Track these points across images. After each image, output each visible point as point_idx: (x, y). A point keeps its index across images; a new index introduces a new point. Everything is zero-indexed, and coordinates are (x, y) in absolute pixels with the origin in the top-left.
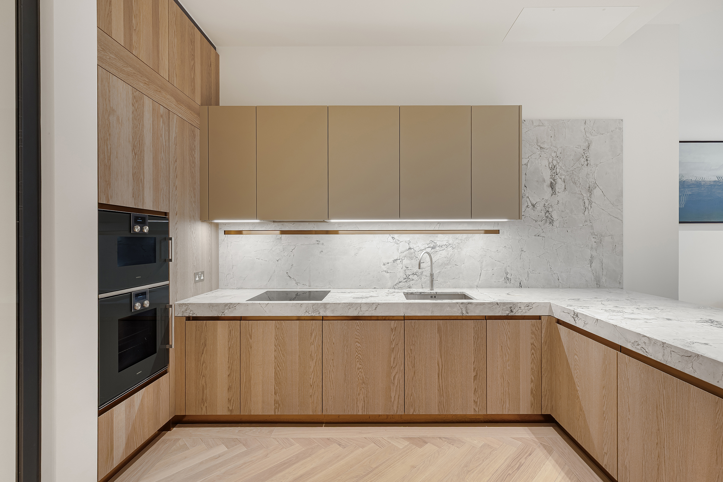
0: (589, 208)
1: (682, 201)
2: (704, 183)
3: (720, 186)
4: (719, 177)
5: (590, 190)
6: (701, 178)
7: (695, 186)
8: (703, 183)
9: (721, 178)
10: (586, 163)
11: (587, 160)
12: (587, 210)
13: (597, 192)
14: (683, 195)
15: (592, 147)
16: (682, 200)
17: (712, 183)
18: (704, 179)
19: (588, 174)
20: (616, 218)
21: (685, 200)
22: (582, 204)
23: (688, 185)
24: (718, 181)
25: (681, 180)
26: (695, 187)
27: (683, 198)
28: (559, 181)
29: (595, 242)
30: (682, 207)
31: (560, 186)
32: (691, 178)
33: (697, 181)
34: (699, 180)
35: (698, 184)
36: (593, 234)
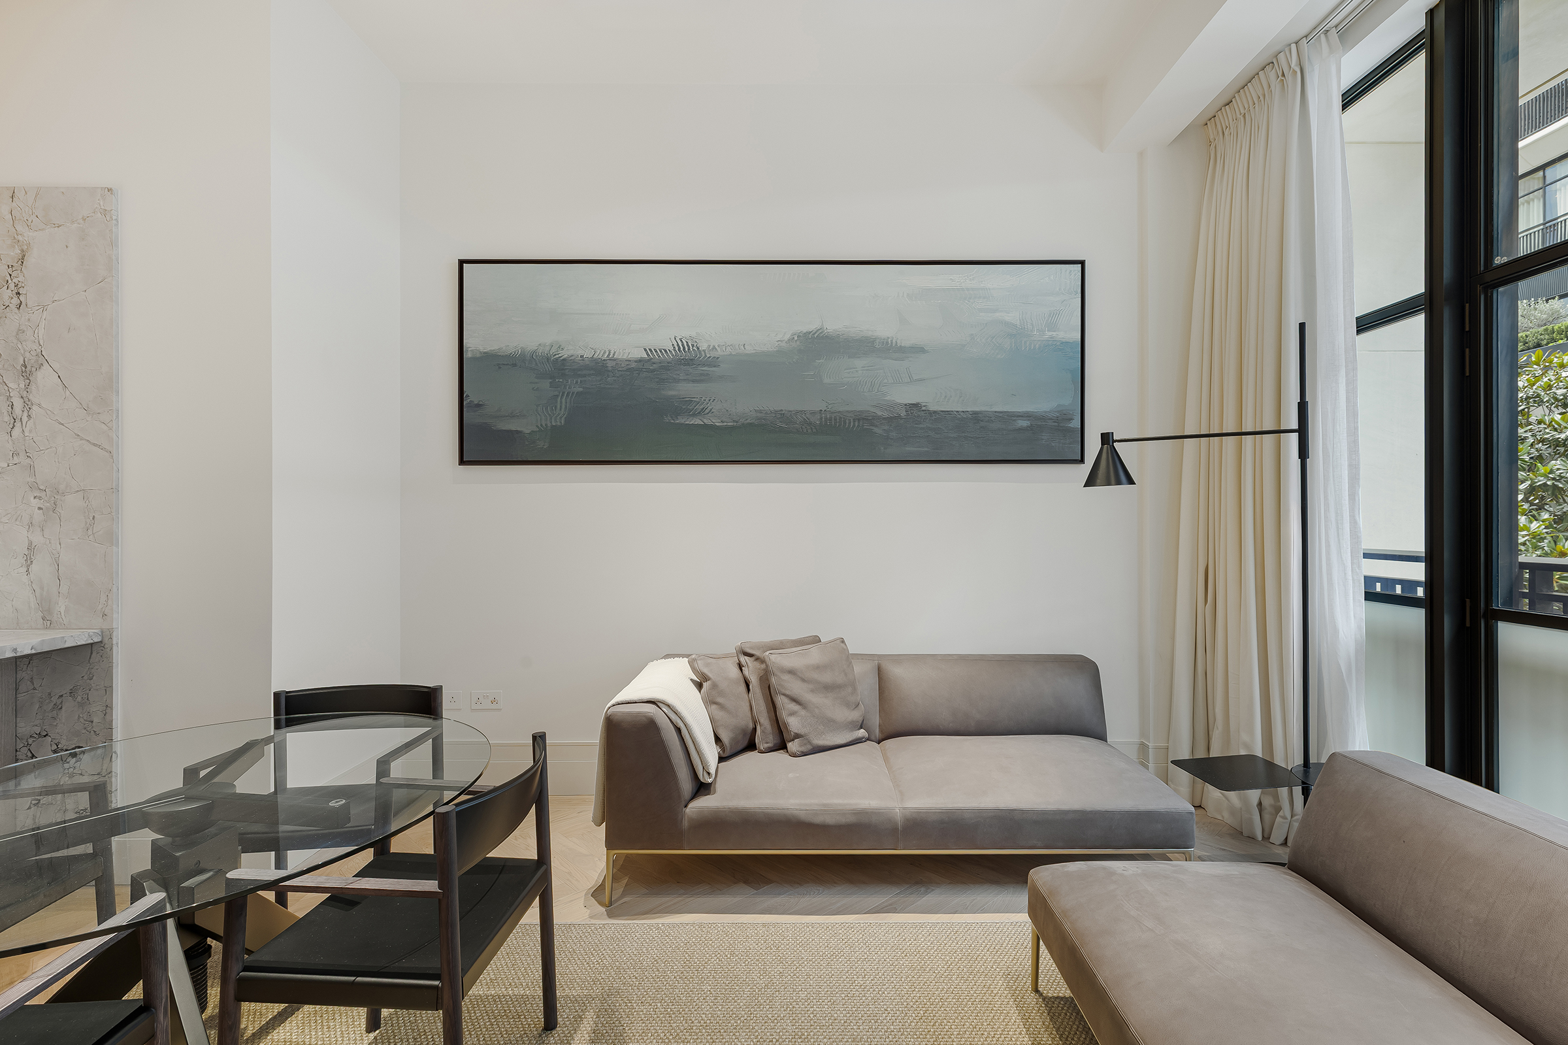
0: (25, 419)
1: (561, 410)
2: (614, 363)
3: (653, 371)
4: (650, 350)
5: (26, 373)
6: (605, 352)
7: (592, 372)
8: (610, 364)
9: (656, 351)
10: (15, 301)
11: (18, 293)
12: (18, 424)
13: (45, 378)
14: (563, 395)
15: (30, 261)
16: (559, 407)
17: (634, 365)
18: (614, 355)
19: (20, 331)
20: (95, 445)
21: (566, 406)
22: (5, 409)
23: (574, 370)
24: (649, 360)
25: (557, 356)
26: (593, 375)
27: (561, 402)
29: (40, 508)
30: (559, 424)
32: (580, 352)
33: (596, 359)
34: (600, 356)
35: (599, 367)
36: (33, 486)
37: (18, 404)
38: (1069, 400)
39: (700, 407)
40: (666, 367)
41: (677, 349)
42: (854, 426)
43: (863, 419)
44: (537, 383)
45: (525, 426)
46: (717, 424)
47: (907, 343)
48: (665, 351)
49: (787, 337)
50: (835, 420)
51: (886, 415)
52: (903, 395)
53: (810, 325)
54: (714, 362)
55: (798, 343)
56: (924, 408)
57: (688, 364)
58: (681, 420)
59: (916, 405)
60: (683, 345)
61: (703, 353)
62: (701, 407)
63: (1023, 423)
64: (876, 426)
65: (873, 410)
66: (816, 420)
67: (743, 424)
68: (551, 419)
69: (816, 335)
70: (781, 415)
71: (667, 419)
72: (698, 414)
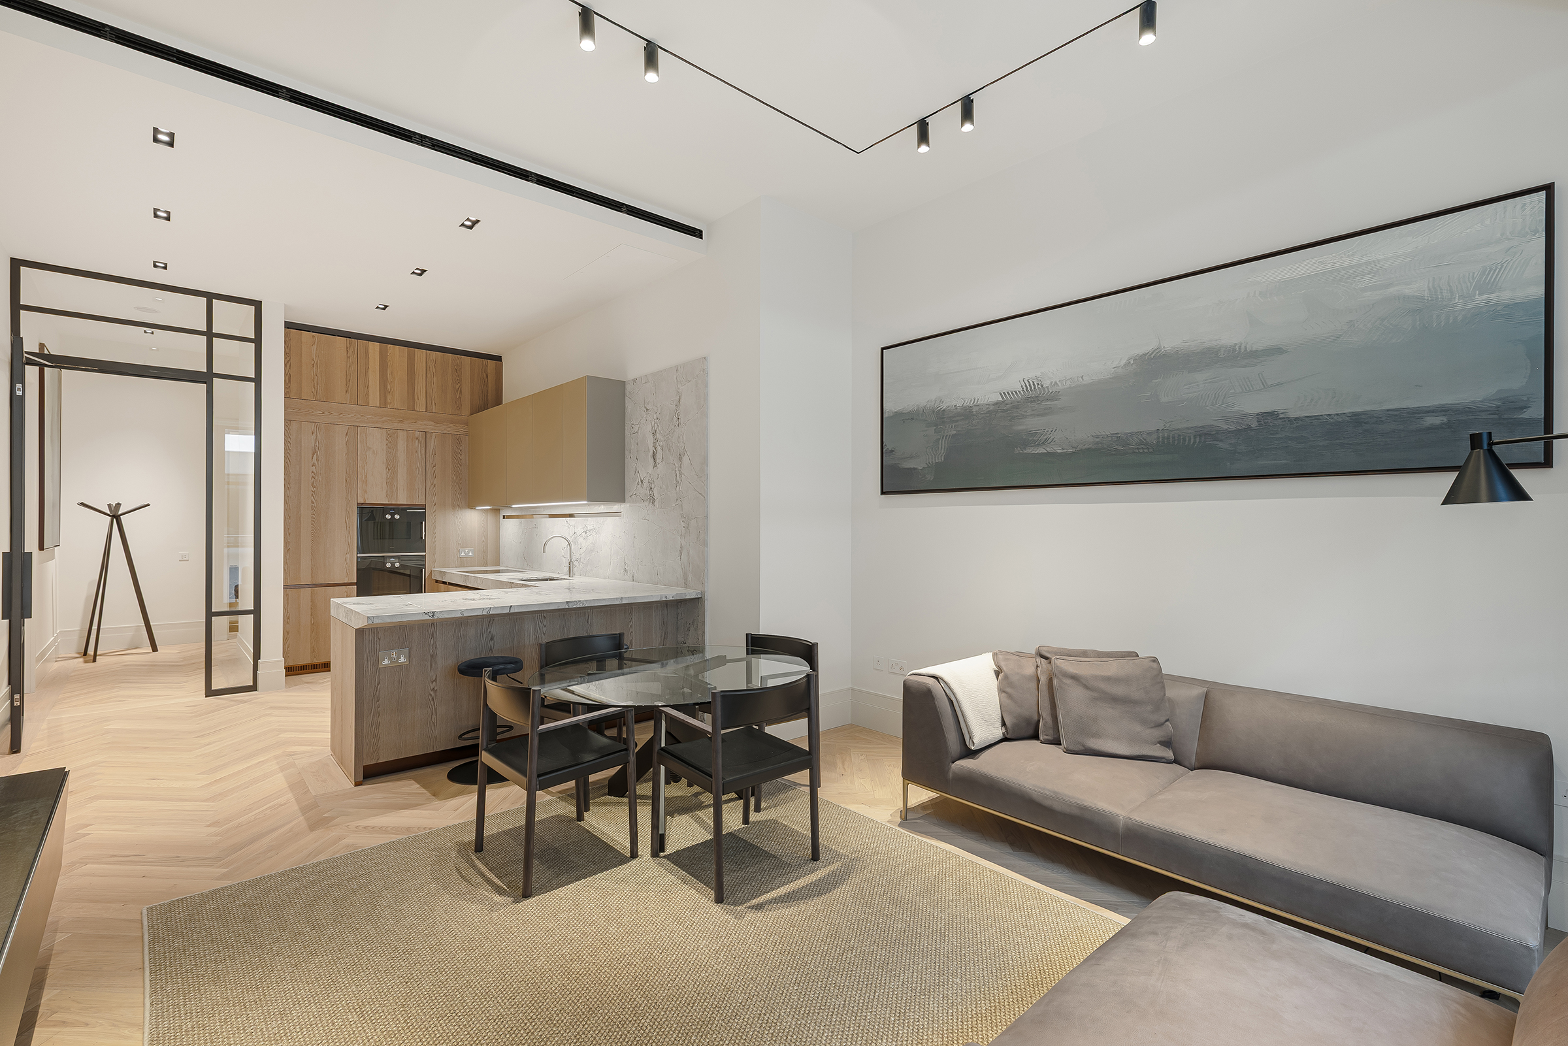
0: (680, 481)
2: (977, 408)
3: (1007, 411)
4: (1004, 393)
5: (680, 458)
6: (971, 401)
7: (962, 417)
8: (975, 409)
9: (1009, 394)
10: (677, 423)
11: (678, 419)
14: (943, 438)
15: (682, 401)
17: (992, 408)
18: (978, 401)
19: (679, 437)
20: (700, 494)
21: (945, 447)
22: (675, 477)
23: (950, 417)
24: (1003, 402)
25: (939, 408)
26: (963, 419)
27: (942, 444)
28: (659, 449)
29: (683, 526)
31: (659, 456)
32: (954, 403)
33: (965, 407)
34: (968, 404)
35: (967, 413)
36: (682, 516)
37: (678, 473)
38: (1520, 382)
39: (1043, 438)
40: (1016, 406)
41: (1025, 389)
42: (1195, 442)
43: (1206, 434)
44: (926, 430)
45: (917, 464)
46: (1059, 451)
47: (1259, 347)
48: (1016, 392)
49: (1123, 362)
50: (1174, 438)
51: (1232, 427)
52: (1254, 404)
53: (1146, 346)
54: (1055, 396)
55: (1134, 366)
56: (1282, 416)
57: (1034, 401)
58: (1029, 450)
59: (1271, 413)
60: (1030, 385)
61: (1046, 389)
62: (1045, 438)
63: (1435, 421)
64: (1221, 441)
65: (1216, 424)
66: (1153, 440)
67: (1081, 450)
68: (935, 458)
69: (1153, 355)
70: (1117, 438)
71: (1018, 450)
72: (1044, 443)
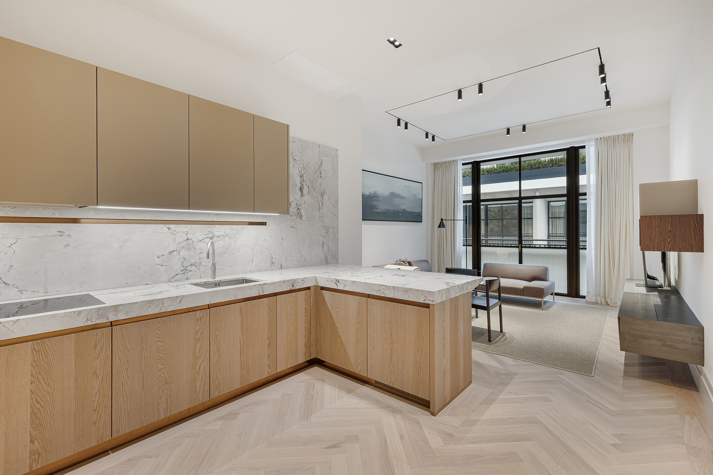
0: (322, 208)
5: (322, 196)
10: (320, 176)
11: (320, 173)
12: (320, 209)
13: (325, 197)
15: (323, 165)
18: (364, 193)
19: (321, 184)
20: (335, 215)
22: (318, 205)
24: (369, 195)
28: (305, 187)
29: (325, 232)
31: (305, 190)
36: (324, 226)
38: (421, 210)
40: (372, 197)
42: (397, 213)
47: (403, 196)
48: (372, 193)
51: (401, 211)
52: (403, 207)
53: (392, 191)
54: (379, 197)
55: (390, 194)
57: (375, 197)
59: (404, 209)
60: (375, 192)
61: (377, 195)
62: (377, 207)
63: (416, 214)
64: (400, 214)
65: (399, 210)
66: (393, 212)
67: (383, 212)
70: (388, 210)
71: (372, 210)
72: (377, 209)
